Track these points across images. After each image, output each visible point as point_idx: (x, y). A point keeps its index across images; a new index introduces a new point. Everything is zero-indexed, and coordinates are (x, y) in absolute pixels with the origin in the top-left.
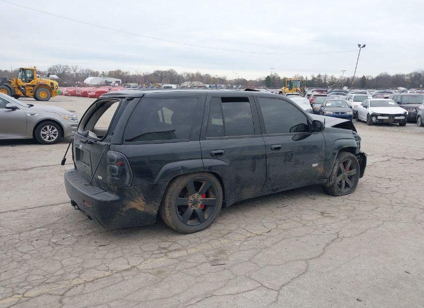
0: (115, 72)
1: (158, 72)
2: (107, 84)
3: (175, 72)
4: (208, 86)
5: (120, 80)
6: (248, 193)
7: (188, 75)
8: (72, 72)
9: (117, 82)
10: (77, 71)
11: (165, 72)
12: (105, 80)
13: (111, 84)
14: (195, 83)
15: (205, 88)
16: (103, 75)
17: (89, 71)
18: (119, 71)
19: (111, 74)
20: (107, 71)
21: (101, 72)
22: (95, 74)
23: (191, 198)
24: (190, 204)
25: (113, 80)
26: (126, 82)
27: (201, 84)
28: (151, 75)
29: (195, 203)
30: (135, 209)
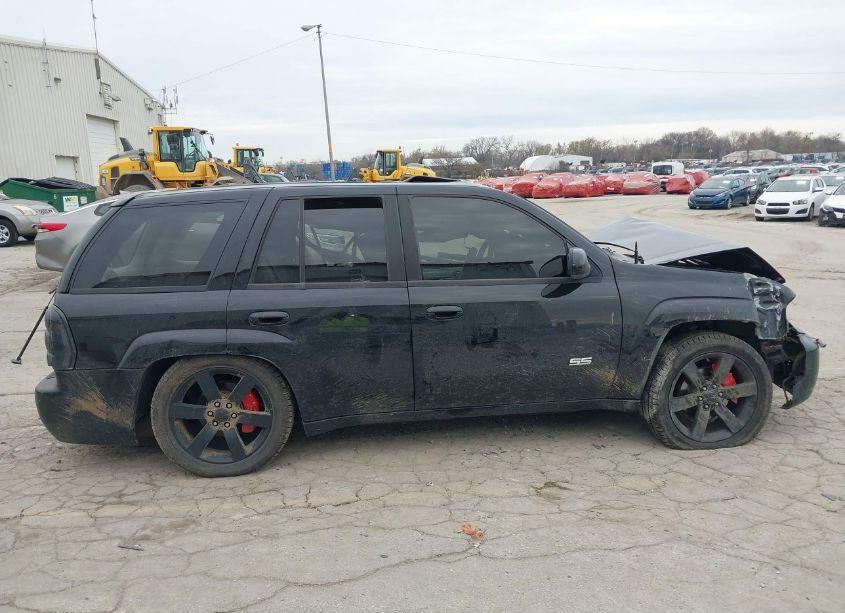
0: (582, 144)
1: (673, 136)
2: (564, 167)
3: (710, 133)
4: (789, 157)
5: (590, 159)
6: (371, 411)
7: (743, 137)
8: (503, 150)
9: (582, 163)
10: (511, 147)
11: (689, 135)
12: (559, 159)
13: (571, 168)
14: (757, 154)
15: (782, 161)
16: (560, 150)
17: (533, 144)
18: (590, 141)
19: (575, 149)
20: (566, 142)
21: (554, 146)
22: (543, 150)
23: (211, 407)
24: (209, 419)
25: (575, 160)
26: (603, 162)
27: (772, 154)
28: (656, 145)
29: (221, 417)
30: (88, 414)
